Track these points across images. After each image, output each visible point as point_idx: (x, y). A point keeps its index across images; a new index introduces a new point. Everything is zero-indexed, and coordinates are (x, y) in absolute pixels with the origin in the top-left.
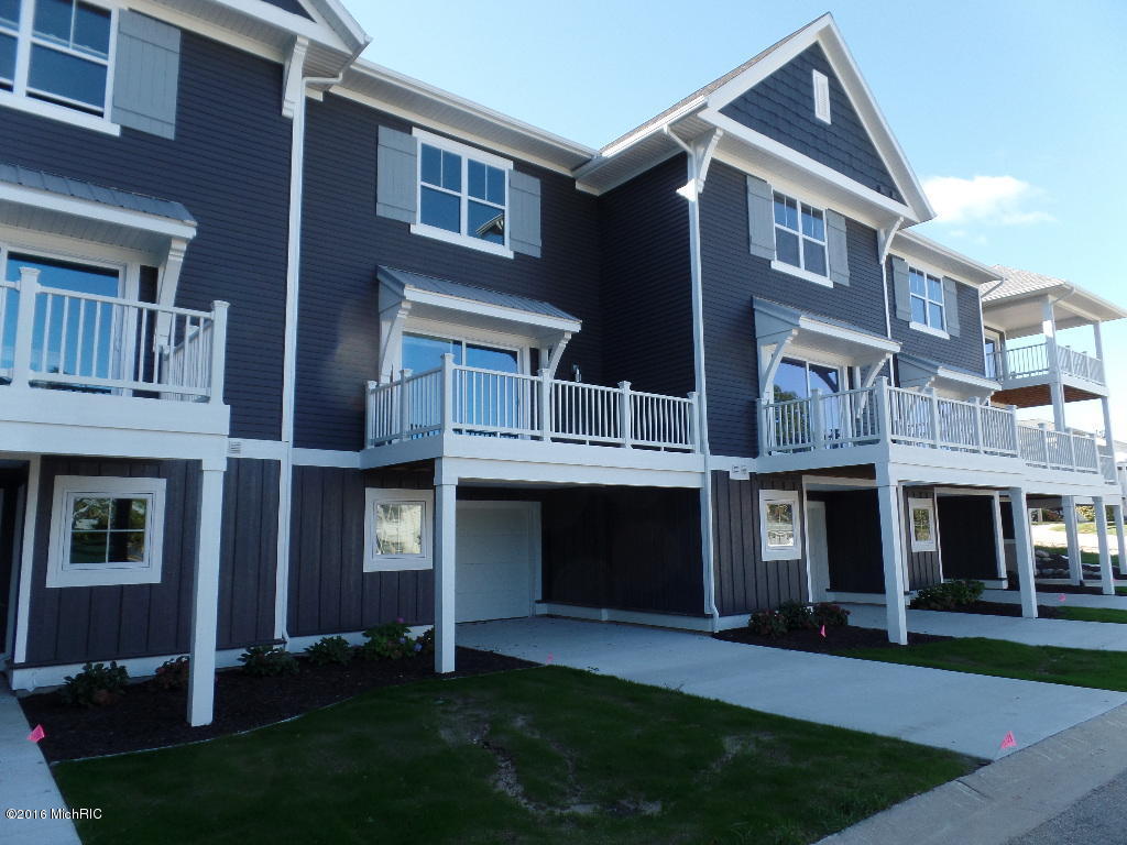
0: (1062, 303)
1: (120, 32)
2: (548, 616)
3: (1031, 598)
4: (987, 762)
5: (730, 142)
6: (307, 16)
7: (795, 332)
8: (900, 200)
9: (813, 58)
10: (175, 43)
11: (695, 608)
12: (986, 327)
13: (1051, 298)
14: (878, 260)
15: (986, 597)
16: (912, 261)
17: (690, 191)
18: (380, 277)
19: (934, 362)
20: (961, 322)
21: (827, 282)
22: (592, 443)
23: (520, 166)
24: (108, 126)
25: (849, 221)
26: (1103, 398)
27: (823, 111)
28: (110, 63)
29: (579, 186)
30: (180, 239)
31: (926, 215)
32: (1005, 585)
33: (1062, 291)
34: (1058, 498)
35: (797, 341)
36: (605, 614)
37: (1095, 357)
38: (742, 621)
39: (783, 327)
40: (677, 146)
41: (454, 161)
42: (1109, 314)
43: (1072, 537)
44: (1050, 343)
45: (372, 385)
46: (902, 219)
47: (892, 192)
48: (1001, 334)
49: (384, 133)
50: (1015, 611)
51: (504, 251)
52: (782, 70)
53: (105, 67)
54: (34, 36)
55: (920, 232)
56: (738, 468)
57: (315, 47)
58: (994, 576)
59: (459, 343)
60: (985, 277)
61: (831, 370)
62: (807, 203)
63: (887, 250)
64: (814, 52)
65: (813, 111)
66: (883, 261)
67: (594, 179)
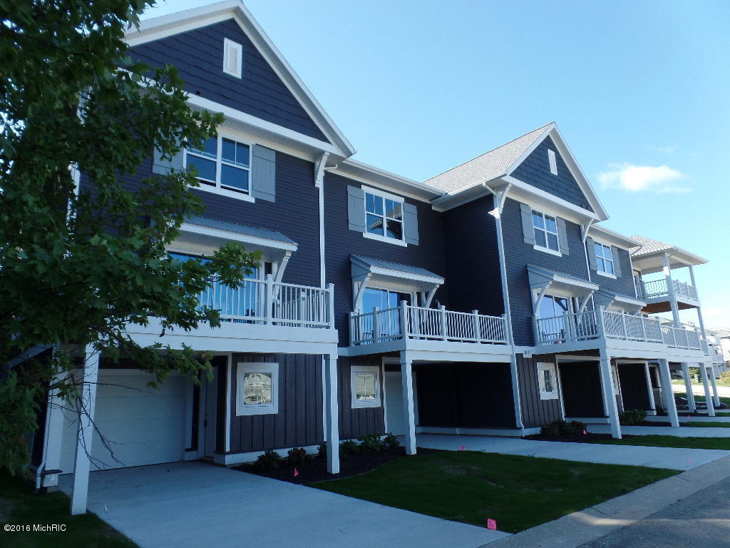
0: (673, 257)
1: (253, 155)
2: (422, 433)
3: (676, 420)
4: (684, 471)
5: (515, 189)
6: (329, 142)
7: (551, 283)
8: (592, 211)
9: (547, 144)
10: (273, 158)
11: (512, 425)
12: (634, 270)
13: (667, 255)
14: (581, 240)
15: (647, 419)
16: (596, 239)
17: (496, 213)
18: (351, 260)
19: (613, 293)
20: (622, 269)
21: (559, 254)
22: (464, 341)
23: (408, 200)
24: (250, 199)
25: (567, 222)
26: (698, 308)
27: (554, 170)
28: (250, 170)
29: (433, 208)
30: (289, 251)
31: (604, 218)
32: (655, 413)
33: (673, 251)
34: (679, 364)
35: (551, 286)
36: (458, 431)
37: (691, 285)
38: (537, 431)
39: (545, 280)
40: (488, 190)
41: (379, 199)
42: (698, 261)
43: (688, 388)
44: (668, 279)
45: (352, 314)
46: (593, 220)
47: (588, 207)
48: (639, 273)
49: (350, 188)
50: (668, 425)
51: (402, 243)
52: (534, 151)
53: (248, 171)
54: (222, 160)
55: (602, 225)
56: (527, 352)
57: (332, 155)
58: (650, 408)
59: (386, 291)
60: (632, 245)
61: (562, 299)
62: (547, 214)
63: (586, 235)
64: (548, 141)
65: (550, 170)
66: (584, 242)
67: (441, 205)
